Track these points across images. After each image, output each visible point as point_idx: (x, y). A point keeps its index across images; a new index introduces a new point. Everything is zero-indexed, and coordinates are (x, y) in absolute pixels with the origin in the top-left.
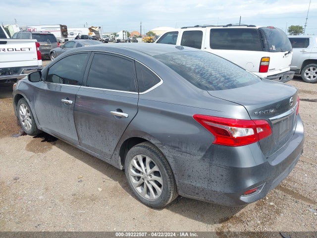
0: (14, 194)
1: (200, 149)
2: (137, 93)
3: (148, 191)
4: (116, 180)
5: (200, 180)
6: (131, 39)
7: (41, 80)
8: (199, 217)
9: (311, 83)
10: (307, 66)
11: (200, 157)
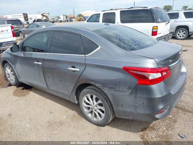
0: (10, 125)
1: (128, 88)
2: (84, 55)
3: (95, 115)
4: (73, 110)
5: (129, 107)
6: (68, 19)
7: (19, 51)
8: (128, 129)
9: (181, 40)
10: (179, 30)
11: (129, 93)
